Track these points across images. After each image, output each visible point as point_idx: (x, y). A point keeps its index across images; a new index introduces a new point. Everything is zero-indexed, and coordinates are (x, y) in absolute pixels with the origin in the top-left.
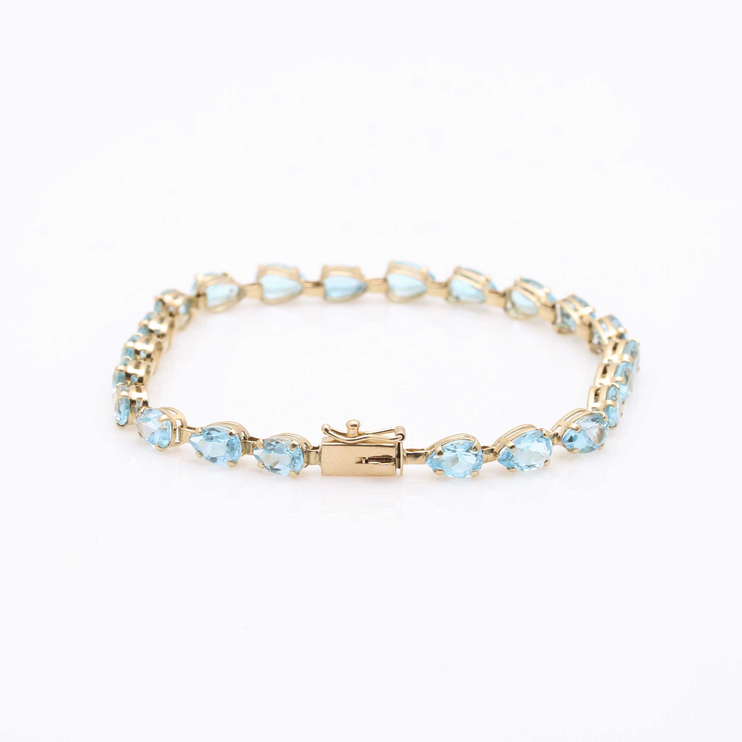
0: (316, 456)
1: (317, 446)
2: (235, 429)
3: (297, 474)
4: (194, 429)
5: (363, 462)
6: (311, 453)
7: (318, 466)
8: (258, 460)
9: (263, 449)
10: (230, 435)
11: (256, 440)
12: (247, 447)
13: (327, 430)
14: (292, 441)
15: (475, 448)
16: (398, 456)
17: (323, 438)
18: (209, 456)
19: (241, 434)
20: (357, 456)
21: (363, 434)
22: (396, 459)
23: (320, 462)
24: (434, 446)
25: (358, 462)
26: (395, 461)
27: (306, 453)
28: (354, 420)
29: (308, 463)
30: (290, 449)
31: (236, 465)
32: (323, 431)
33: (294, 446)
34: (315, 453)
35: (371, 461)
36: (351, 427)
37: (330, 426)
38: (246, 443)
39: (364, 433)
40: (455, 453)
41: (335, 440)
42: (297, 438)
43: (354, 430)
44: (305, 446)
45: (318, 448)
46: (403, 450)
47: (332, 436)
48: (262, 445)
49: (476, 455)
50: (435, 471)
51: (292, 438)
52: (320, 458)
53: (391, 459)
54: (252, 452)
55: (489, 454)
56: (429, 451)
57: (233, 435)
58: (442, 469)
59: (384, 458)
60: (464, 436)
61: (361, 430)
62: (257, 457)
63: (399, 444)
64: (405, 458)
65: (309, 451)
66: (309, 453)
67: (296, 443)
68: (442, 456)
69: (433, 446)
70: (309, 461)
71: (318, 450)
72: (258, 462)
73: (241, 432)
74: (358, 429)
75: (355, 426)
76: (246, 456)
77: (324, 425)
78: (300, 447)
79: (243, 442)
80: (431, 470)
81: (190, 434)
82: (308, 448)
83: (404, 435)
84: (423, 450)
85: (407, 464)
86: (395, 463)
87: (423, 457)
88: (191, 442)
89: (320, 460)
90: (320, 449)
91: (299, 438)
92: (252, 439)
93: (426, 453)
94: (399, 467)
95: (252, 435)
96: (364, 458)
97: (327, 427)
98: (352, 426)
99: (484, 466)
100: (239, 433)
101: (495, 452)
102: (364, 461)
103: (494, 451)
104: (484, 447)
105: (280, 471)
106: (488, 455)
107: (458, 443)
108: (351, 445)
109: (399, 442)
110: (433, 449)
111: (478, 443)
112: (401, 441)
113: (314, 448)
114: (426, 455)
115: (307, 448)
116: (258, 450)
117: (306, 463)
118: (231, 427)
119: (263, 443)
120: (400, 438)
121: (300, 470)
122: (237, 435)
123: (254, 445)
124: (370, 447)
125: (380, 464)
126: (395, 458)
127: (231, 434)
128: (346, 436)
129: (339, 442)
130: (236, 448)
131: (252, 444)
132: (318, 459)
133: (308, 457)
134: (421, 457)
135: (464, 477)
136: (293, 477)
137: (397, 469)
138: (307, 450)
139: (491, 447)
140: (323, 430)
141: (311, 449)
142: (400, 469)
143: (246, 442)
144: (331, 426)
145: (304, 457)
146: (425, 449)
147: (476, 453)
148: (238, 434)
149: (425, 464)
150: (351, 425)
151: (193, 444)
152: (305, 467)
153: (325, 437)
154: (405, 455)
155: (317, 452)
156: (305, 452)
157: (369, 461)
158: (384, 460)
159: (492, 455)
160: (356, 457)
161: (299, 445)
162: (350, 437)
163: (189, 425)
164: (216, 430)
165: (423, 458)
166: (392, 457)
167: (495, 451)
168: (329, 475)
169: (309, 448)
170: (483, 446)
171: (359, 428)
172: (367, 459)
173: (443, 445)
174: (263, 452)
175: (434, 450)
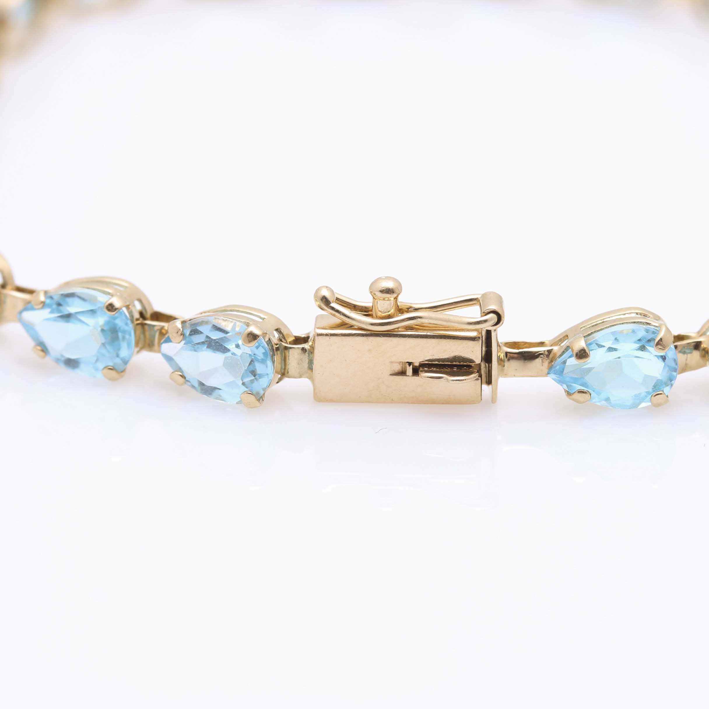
0: (301, 360)
1: (303, 336)
2: (121, 297)
3: (259, 400)
4: (31, 292)
5: (408, 374)
6: (290, 352)
7: (307, 379)
8: (171, 366)
9: (183, 342)
10: (109, 310)
11: (169, 318)
12: (148, 334)
13: (325, 301)
14: (248, 325)
15: (660, 343)
16: (487, 357)
17: (317, 317)
18: (62, 356)
19: (134, 306)
20: (393, 359)
21: (409, 310)
22: (483, 365)
23: (309, 372)
24: (567, 336)
25: (396, 371)
26: (479, 371)
27: (279, 352)
28: (388, 278)
29: (284, 373)
30: (243, 344)
31: (122, 376)
32: (318, 303)
33: (252, 337)
34: (300, 351)
35: (426, 372)
36: (379, 294)
37: (333, 291)
38: (146, 327)
39: (411, 307)
40: (614, 354)
41: (343, 322)
42: (261, 318)
43: (388, 302)
44: (276, 335)
45: (305, 340)
46: (498, 345)
47: (337, 314)
48: (180, 333)
49: (664, 358)
50: (569, 394)
51: (248, 319)
52: (311, 362)
53: (470, 367)
54: (160, 344)
55: (691, 353)
56: (555, 348)
57: (116, 309)
58: (585, 389)
59: (454, 363)
60: (634, 315)
61: (404, 299)
62: (169, 359)
63: (489, 333)
64: (502, 363)
65: (286, 348)
66: (286, 352)
67: (257, 332)
68: (587, 359)
69: (564, 337)
70: (285, 369)
71: (306, 346)
72: (172, 371)
73: (133, 302)
74: (396, 298)
75: (388, 291)
76: (146, 356)
77: (318, 290)
78: (267, 339)
79: (138, 324)
80: (560, 389)
81: (20, 306)
82: (283, 340)
83: (500, 313)
84: (542, 344)
85: (506, 375)
86: (480, 376)
87: (542, 360)
88: (20, 321)
89: (311, 368)
90: (310, 343)
91: (262, 316)
92: (157, 316)
93: (550, 352)
94: (489, 382)
95: (159, 307)
96: (410, 364)
97: (325, 293)
98: (382, 291)
99: (681, 378)
100: (128, 304)
101: (704, 349)
102: (410, 370)
103: (702, 346)
104: (679, 338)
105: (220, 391)
106: (689, 355)
107: (622, 332)
108: (381, 334)
109: (489, 329)
110: (564, 344)
111: (668, 330)
112: (495, 327)
113: (298, 340)
114: (551, 356)
115: (281, 341)
116: (170, 344)
117: (279, 374)
118: (110, 291)
119: (181, 330)
120: (491, 320)
121: (264, 389)
122: (124, 309)
123: (163, 331)
124: (424, 340)
125: (447, 379)
126: (480, 365)
127: (111, 307)
128: (370, 313)
129: (351, 327)
130: (124, 338)
131: (159, 328)
132: (306, 366)
133: (285, 360)
134: (538, 361)
135: (635, 406)
136: (249, 406)
137: (485, 387)
138: (281, 345)
139: (694, 338)
140: (316, 300)
141: (290, 343)
142: (490, 386)
143: (146, 324)
144: (335, 291)
145: (273, 362)
146: (547, 342)
147: (662, 353)
148: (128, 307)
149: (547, 376)
150: (380, 289)
151: (28, 327)
152: (277, 383)
153: (322, 316)
154: (502, 356)
155: (303, 350)
156: (277, 349)
157: (421, 371)
158: (455, 369)
159: (696, 354)
160: (392, 362)
161: (265, 334)
162: (378, 317)
163: (20, 282)
164: (80, 298)
165: (543, 362)
166: (474, 362)
167: (705, 346)
168: (331, 401)
169: (284, 338)
170: (676, 334)
171: (400, 296)
172: (417, 364)
173: (589, 335)
174: (183, 347)
175: (568, 348)
